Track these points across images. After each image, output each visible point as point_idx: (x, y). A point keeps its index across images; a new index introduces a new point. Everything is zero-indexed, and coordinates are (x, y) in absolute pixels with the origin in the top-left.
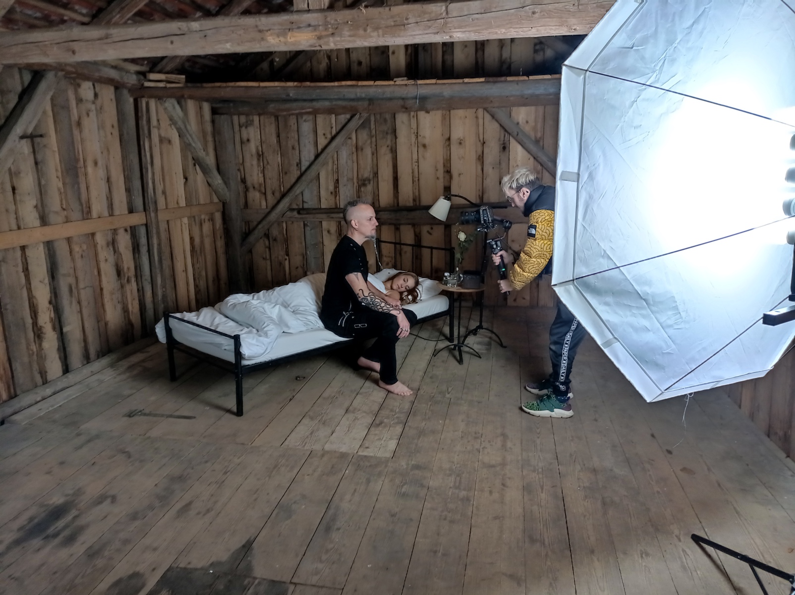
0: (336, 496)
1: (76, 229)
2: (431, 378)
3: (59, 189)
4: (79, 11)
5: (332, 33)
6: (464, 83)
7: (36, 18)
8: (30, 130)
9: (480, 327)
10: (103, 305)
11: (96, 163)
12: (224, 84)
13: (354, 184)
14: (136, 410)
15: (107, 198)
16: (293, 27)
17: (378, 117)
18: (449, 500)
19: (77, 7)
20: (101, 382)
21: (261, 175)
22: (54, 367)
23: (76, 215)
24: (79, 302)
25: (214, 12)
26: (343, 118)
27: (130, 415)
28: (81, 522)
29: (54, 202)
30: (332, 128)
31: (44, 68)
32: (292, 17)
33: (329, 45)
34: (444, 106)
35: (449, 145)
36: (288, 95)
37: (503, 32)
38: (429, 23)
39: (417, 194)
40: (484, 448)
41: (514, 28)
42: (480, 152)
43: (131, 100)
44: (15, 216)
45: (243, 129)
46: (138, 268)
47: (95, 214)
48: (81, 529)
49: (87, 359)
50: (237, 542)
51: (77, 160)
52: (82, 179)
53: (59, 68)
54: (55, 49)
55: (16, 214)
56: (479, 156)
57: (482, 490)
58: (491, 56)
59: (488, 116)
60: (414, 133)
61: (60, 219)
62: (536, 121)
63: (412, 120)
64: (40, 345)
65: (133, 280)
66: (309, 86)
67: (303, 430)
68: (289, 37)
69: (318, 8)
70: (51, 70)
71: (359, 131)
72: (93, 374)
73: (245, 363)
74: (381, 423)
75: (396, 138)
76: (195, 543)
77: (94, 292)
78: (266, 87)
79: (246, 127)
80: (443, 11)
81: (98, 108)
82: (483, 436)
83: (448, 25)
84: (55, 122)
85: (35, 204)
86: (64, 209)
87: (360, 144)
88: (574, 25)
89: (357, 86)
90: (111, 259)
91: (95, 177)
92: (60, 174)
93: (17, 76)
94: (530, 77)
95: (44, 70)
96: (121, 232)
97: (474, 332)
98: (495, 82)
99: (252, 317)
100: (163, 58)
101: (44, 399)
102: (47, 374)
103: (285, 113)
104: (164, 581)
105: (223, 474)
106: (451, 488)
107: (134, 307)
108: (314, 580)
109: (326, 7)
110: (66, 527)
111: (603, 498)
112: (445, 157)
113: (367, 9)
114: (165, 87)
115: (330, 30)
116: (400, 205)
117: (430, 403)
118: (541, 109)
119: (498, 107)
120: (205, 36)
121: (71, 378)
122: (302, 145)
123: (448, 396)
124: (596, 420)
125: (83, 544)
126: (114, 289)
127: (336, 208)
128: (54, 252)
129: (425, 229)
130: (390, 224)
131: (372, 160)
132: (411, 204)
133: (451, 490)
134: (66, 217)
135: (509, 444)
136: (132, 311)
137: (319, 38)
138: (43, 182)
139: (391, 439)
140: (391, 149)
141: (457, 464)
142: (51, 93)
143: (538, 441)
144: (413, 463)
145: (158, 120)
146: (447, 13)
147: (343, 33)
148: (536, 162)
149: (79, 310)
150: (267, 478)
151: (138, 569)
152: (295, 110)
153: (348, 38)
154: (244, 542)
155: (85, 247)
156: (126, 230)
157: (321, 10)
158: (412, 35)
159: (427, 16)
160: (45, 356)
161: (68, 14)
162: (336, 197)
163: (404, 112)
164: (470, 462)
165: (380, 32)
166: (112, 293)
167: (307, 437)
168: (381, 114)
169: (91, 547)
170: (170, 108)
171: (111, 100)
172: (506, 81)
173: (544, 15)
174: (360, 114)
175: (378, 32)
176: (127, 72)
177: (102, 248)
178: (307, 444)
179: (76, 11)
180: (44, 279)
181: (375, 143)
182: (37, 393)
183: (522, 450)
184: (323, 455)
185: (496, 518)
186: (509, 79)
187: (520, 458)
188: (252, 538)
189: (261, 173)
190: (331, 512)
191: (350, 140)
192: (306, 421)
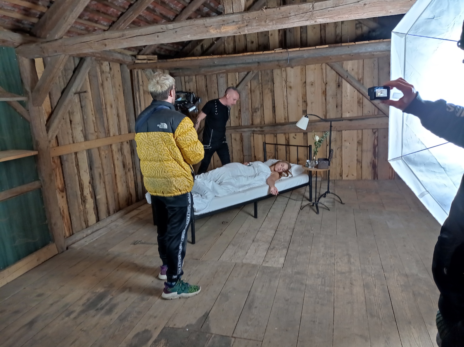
0: (253, 289)
1: (102, 142)
2: (301, 222)
3: (93, 121)
4: (103, 24)
5: (246, 25)
6: (316, 49)
7: (82, 30)
8: (79, 90)
9: (328, 192)
10: (116, 184)
11: (111, 106)
12: (178, 59)
13: (249, 111)
14: (138, 241)
15: (118, 125)
16: (224, 23)
17: (263, 72)
18: (319, 292)
19: (102, 22)
20: (117, 226)
22: (92, 218)
23: (102, 135)
24: (104, 183)
25: (172, 19)
26: (243, 74)
27: (135, 244)
28: (114, 302)
29: (91, 128)
30: (236, 80)
31: (85, 55)
32: (224, 18)
33: (245, 32)
34: (302, 63)
35: (305, 86)
36: (215, 63)
37: (346, 17)
38: (303, 15)
39: (287, 115)
40: (337, 263)
41: (353, 14)
42: (324, 89)
43: (129, 71)
44: (71, 136)
45: (187, 84)
46: (134, 163)
47: (112, 134)
48: (115, 306)
49: (109, 214)
50: (200, 314)
51: (102, 105)
52: (105, 115)
53: (93, 55)
54: (96, 44)
55: (72, 135)
56: (324, 91)
57: (339, 287)
58: (330, 33)
59: (328, 68)
60: (284, 80)
61: (94, 137)
62: (358, 69)
63: (283, 73)
64: (85, 206)
65: (131, 170)
66: (226, 57)
67: (230, 251)
68: (222, 29)
69: (238, 12)
70: (89, 57)
71: (252, 82)
72: (112, 222)
73: (195, 214)
74: (274, 248)
75: (274, 84)
76: (177, 314)
77: (112, 177)
78: (202, 59)
79: (189, 83)
80: (310, 7)
81: (112, 76)
82: (336, 255)
83: (314, 15)
84: (90, 84)
85: (81, 129)
86: (96, 132)
87: (253, 88)
88: (390, 9)
89: (253, 55)
90: (120, 159)
91: (111, 113)
92: (93, 112)
93: (72, 61)
94: (356, 43)
95: (86, 57)
96: (125, 143)
97: (324, 195)
98: (335, 47)
99: (198, 188)
100: (145, 46)
101: (87, 236)
102: (88, 222)
103: (210, 73)
104: (162, 334)
105: (188, 276)
106: (319, 285)
107: (132, 185)
108: (245, 336)
109: (243, 11)
110: (106, 304)
111: (413, 292)
112: (303, 93)
113: (266, 10)
114: (147, 63)
115: (245, 23)
116: (277, 122)
117: (301, 236)
118: (361, 62)
119: (335, 62)
120: (176, 32)
121: (101, 224)
122: (220, 90)
123: (311, 232)
124: (405, 246)
125: (117, 313)
126: (122, 175)
127: (240, 126)
128: (92, 155)
129: (292, 135)
130: (271, 133)
131: (260, 97)
132: (283, 121)
133: (320, 287)
134: (97, 136)
135: (352, 260)
136: (131, 187)
137: (239, 28)
138: (85, 117)
139: (281, 257)
140: (271, 90)
141: (322, 271)
142: (89, 69)
143: (370, 259)
144: (295, 270)
145: (143, 82)
146: (313, 8)
147: (253, 24)
148: (359, 93)
149: (104, 186)
150: (213, 278)
151: (147, 328)
152: (216, 71)
153: (256, 27)
154: (203, 314)
155: (107, 152)
156: (127, 143)
157: (240, 13)
158: (293, 22)
159: (301, 11)
160: (87, 212)
161: (97, 26)
162: (239, 119)
163: (278, 68)
164: (329, 270)
165: (274, 22)
166: (121, 177)
167: (232, 256)
168: (264, 71)
169: (121, 316)
170: (149, 75)
171: (118, 71)
172: (342, 46)
173: (371, 5)
174: (253, 71)
175: (273, 22)
176: (126, 55)
177: (115, 152)
178: (233, 260)
179: (101, 24)
180: (87, 170)
181: (261, 87)
182: (83, 233)
183: (360, 263)
184: (242, 266)
185: (349, 303)
186: (343, 44)
187: (360, 268)
188: (208, 311)
190: (251, 297)
191: (247, 87)
192: (230, 247)
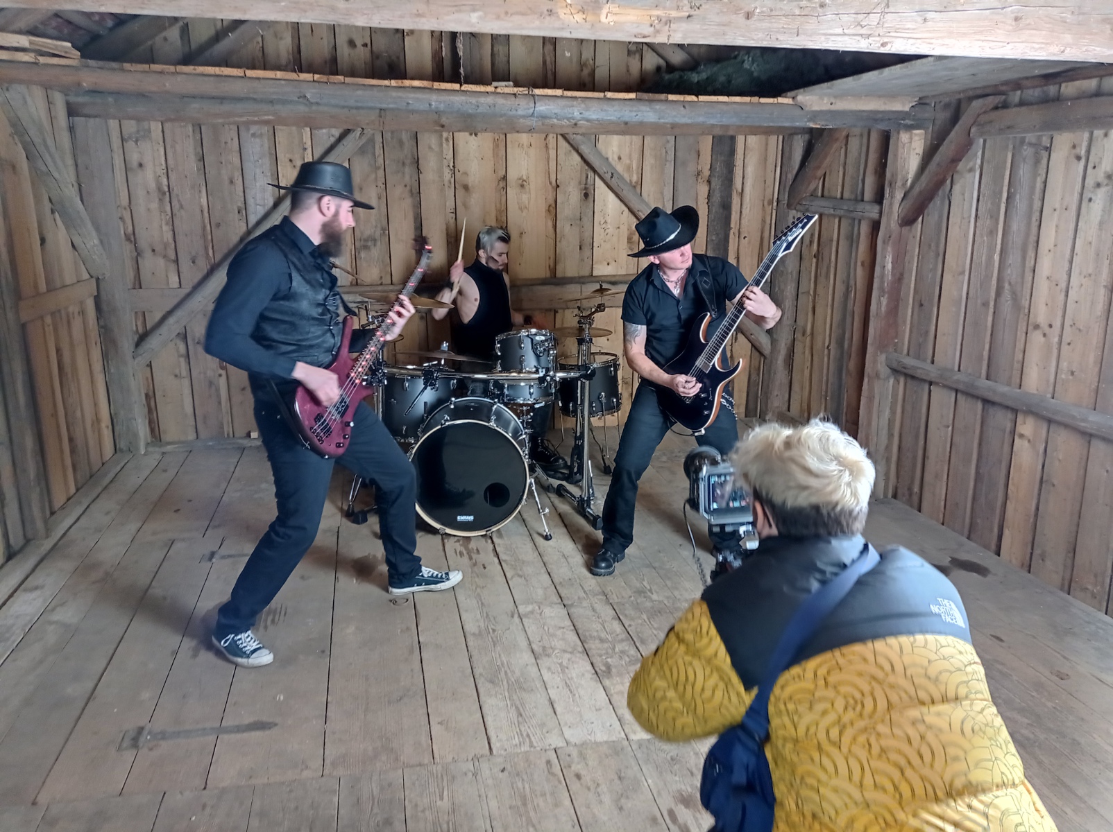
6: (605, 98)
17: (388, 137)
21: (165, 228)
26: (327, 136)
30: (305, 149)
35: (505, 188)
38: (858, 18)
42: (552, 201)
45: (130, 145)
56: (550, 206)
60: (449, 166)
62: (630, 158)
63: (444, 145)
68: (604, 15)
71: (356, 161)
75: (419, 172)
79: (136, 142)
103: (218, 120)
112: (498, 205)
122: (248, 176)
140: (412, 191)
146: (888, 4)
147: (709, 16)
148: (632, 219)
152: (241, 116)
167: (519, 722)
168: (392, 132)
173: (1029, 24)
174: (362, 130)
181: (384, 181)
189: (167, 224)
192: (486, 689)
